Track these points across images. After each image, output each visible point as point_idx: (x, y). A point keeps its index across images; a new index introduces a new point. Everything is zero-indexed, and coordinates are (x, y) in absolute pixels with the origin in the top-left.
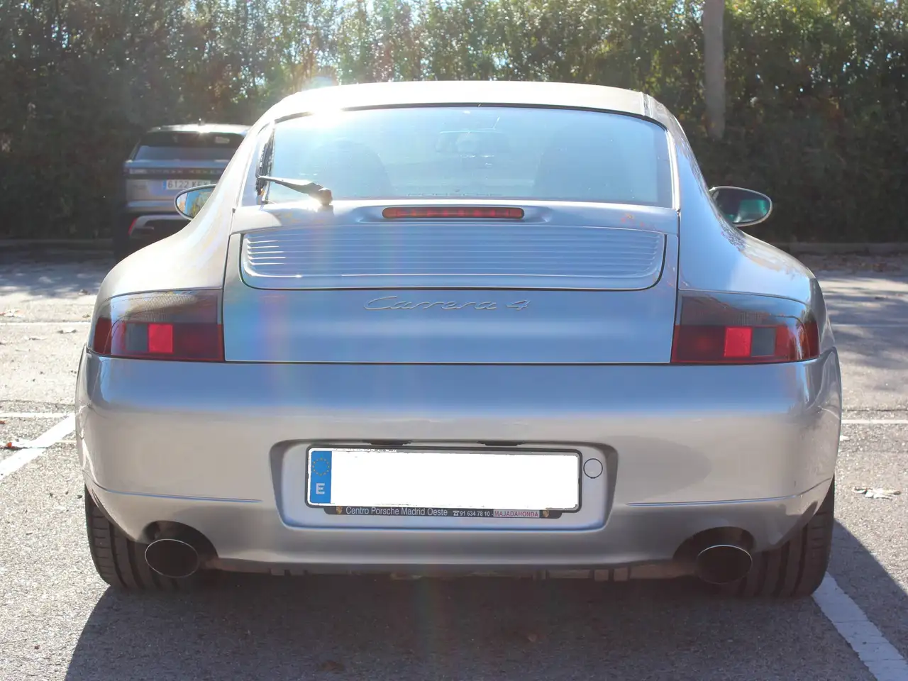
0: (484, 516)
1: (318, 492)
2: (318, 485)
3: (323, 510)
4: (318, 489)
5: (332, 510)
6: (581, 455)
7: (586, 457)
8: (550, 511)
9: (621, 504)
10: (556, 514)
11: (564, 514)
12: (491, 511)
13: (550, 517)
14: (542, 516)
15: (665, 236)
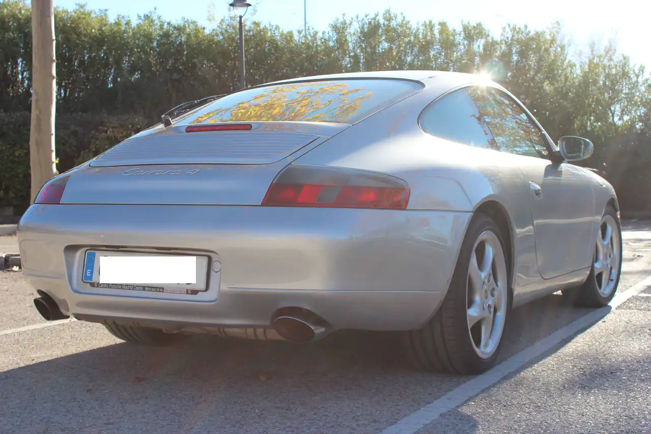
0: (159, 291)
1: (88, 275)
2: (88, 270)
3: (89, 284)
4: (88, 273)
5: (92, 285)
6: (210, 259)
7: (214, 260)
8: (192, 290)
9: (224, 288)
10: (195, 292)
11: (200, 293)
12: (163, 288)
13: (191, 294)
14: (187, 293)
15: (319, 137)
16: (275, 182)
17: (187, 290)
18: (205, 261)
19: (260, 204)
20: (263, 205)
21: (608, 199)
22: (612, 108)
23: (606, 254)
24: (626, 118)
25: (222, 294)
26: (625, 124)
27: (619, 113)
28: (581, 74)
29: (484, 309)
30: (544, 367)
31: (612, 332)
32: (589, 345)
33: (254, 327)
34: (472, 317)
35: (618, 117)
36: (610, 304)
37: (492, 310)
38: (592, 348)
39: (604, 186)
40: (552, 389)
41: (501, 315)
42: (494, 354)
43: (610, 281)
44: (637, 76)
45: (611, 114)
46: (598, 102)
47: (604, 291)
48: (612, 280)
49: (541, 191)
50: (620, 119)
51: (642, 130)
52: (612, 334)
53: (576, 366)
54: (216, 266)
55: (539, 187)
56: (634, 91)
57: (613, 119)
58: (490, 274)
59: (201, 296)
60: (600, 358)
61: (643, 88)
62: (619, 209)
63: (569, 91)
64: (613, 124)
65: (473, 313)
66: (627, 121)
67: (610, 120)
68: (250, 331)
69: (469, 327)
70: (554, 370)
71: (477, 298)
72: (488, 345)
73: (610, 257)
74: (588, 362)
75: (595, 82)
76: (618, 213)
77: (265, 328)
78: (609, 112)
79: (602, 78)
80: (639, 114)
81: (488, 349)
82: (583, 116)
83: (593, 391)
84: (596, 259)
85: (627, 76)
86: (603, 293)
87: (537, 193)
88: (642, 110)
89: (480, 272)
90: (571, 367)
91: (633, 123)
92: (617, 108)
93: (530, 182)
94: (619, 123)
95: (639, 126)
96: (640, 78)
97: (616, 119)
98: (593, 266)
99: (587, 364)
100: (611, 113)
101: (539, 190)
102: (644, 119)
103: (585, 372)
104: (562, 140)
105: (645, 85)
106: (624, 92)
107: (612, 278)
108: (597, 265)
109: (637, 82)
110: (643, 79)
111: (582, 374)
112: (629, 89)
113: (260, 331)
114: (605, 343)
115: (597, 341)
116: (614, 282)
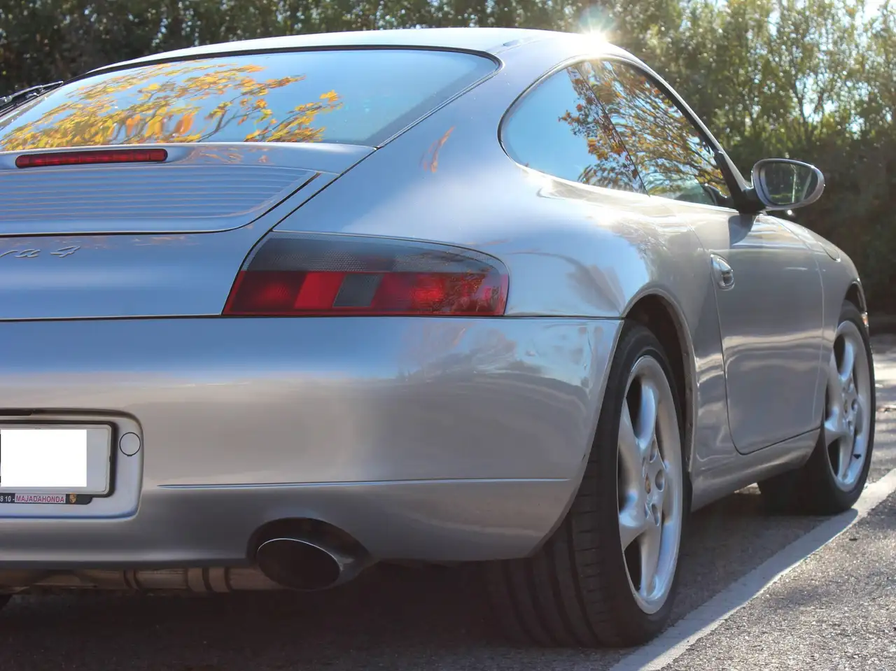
0: (4, 501)
6: (115, 429)
7: (122, 431)
8: (78, 495)
9: (152, 486)
10: (83, 498)
11: (94, 499)
12: (13, 495)
13: (77, 503)
14: (68, 502)
15: (317, 175)
16: (245, 268)
17: (68, 496)
18: (106, 432)
19: (219, 313)
20: (225, 315)
21: (845, 288)
22: (799, 85)
23: (846, 402)
24: (829, 107)
25: (147, 502)
26: (828, 120)
27: (815, 96)
28: (729, 11)
29: (646, 513)
30: (763, 627)
31: (876, 559)
32: (838, 583)
33: (204, 565)
34: (628, 529)
35: (813, 106)
36: (855, 506)
37: (659, 515)
38: (844, 588)
39: (839, 260)
40: (792, 662)
41: (674, 524)
42: (666, 602)
43: (854, 458)
44: (851, 14)
45: (795, 100)
46: (768, 71)
47: (846, 477)
48: (858, 456)
49: (731, 275)
50: (816, 110)
51: (864, 133)
52: (877, 561)
53: (823, 622)
54: (129, 444)
55: (726, 267)
56: (844, 46)
57: (801, 110)
58: (653, 442)
59: (97, 507)
60: (866, 604)
61: (864, 41)
62: (866, 309)
63: (700, 47)
64: (801, 121)
65: (627, 519)
66: (832, 115)
67: (794, 114)
68: (194, 574)
69: (623, 550)
70: (784, 630)
71: (633, 492)
72: (655, 588)
73: (853, 408)
74: (846, 612)
75: (760, 27)
76: (865, 316)
77: (227, 566)
78: (793, 95)
79: (774, 17)
80: (857, 98)
81: (655, 593)
82: (735, 103)
83: (869, 662)
84: (827, 414)
85: (829, 13)
86: (844, 485)
87: (725, 277)
88: (864, 91)
89: (637, 439)
90: (814, 623)
91: (845, 119)
92: (809, 86)
93: (712, 256)
94: (815, 119)
95: (856, 126)
96: (858, 16)
97: (808, 109)
98: (822, 427)
99: (845, 617)
100: (797, 97)
101: (728, 272)
102: (868, 110)
103: (844, 630)
104: (760, 168)
105: (869, 34)
106: (823, 48)
107: (857, 452)
108: (830, 426)
109: (853, 27)
110: (866, 21)
111: (840, 634)
112: (835, 43)
113: (216, 574)
114: (868, 577)
115: (852, 576)
116: (861, 461)
